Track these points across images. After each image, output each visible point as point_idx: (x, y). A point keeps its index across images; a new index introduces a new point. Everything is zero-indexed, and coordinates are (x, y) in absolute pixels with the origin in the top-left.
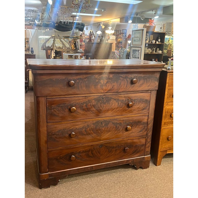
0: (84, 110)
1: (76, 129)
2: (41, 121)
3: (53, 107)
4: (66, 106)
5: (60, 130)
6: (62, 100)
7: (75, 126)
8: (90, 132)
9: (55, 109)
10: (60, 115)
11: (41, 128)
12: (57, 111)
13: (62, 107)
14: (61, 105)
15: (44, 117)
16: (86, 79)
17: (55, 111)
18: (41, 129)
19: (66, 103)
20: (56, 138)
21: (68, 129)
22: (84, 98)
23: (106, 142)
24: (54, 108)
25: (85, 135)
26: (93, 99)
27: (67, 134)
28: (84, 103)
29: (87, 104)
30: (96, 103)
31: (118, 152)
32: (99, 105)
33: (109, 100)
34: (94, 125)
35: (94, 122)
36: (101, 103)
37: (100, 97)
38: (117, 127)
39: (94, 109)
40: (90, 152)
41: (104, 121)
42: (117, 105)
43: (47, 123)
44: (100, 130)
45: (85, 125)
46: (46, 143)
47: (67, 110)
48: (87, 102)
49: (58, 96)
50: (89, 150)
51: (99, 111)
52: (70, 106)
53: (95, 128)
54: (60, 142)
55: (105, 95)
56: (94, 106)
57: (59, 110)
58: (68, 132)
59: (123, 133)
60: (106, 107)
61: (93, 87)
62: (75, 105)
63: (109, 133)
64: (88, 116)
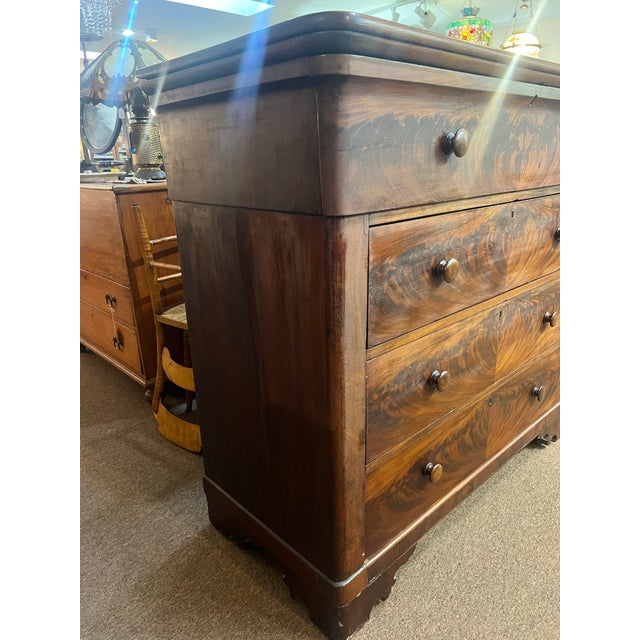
0: (468, 268)
1: (445, 353)
3: (388, 270)
4: (424, 258)
5: (402, 372)
6: (416, 229)
7: (442, 345)
8: (474, 358)
9: (393, 279)
10: (408, 302)
12: (400, 284)
13: (413, 262)
14: (411, 257)
17: (394, 288)
19: (424, 246)
20: (391, 407)
21: (424, 360)
22: (471, 213)
23: (503, 382)
24: (391, 272)
25: (463, 371)
26: (491, 221)
27: (421, 381)
28: (471, 237)
29: (477, 241)
30: (498, 237)
31: (521, 406)
32: (503, 243)
33: (524, 220)
34: (484, 327)
35: (486, 316)
36: (507, 234)
37: (506, 210)
38: (528, 322)
39: (491, 262)
40: (468, 434)
41: (507, 305)
42: (536, 238)
43: (367, 348)
44: (495, 341)
45: (465, 333)
46: (361, 443)
47: (427, 275)
48: (477, 234)
49: (404, 213)
50: (467, 426)
51: (501, 269)
52: (436, 254)
53: (487, 337)
54: (402, 421)
55: (517, 200)
56: (491, 248)
57: (404, 282)
58: (423, 371)
59: (536, 338)
60: (516, 247)
61: (500, 165)
62: (449, 250)
63: (512, 348)
64: (476, 294)
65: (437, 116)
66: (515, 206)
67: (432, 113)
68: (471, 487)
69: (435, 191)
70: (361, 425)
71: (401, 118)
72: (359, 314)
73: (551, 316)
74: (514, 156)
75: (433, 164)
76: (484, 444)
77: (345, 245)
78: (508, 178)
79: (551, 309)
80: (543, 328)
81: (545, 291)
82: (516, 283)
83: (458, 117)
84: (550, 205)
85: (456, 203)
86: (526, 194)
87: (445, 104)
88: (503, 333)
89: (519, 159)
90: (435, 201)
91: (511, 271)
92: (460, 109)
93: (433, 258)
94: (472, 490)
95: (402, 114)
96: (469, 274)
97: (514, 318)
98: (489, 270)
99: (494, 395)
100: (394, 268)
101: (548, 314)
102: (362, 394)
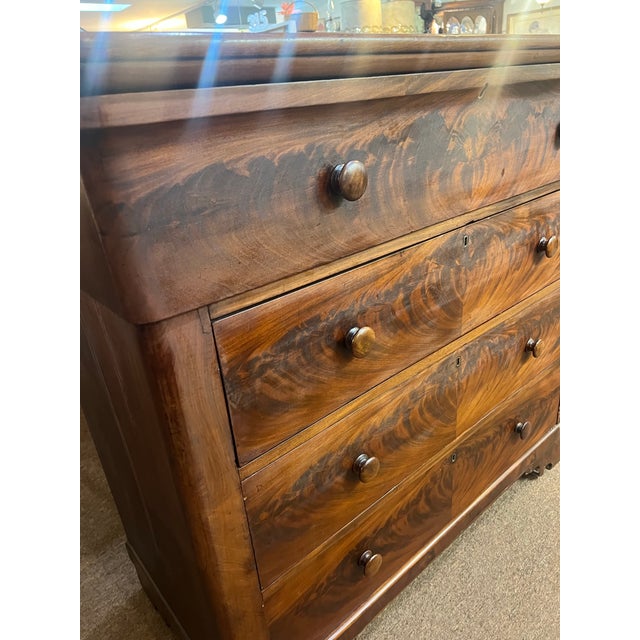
0: (398, 325)
1: (374, 430)
2: (205, 474)
3: (258, 365)
4: (321, 333)
5: (307, 474)
6: (301, 302)
7: (367, 423)
8: (422, 422)
9: (270, 372)
10: (302, 393)
11: (207, 511)
12: (284, 376)
13: (303, 343)
14: (298, 338)
15: (218, 440)
16: (408, 140)
17: (273, 383)
18: (210, 518)
19: (317, 319)
20: (293, 518)
21: (341, 448)
22: (396, 258)
23: (469, 433)
24: (264, 367)
25: (405, 441)
26: (430, 259)
27: (338, 474)
28: (397, 287)
29: (408, 289)
30: (444, 274)
31: (499, 449)
32: (453, 280)
33: (486, 244)
34: (433, 383)
35: (435, 370)
36: (458, 269)
37: (454, 239)
38: (502, 358)
39: (435, 307)
40: (422, 502)
41: (467, 348)
42: (506, 260)
43: (238, 466)
44: (452, 393)
45: (403, 399)
46: (249, 572)
47: (329, 352)
48: (408, 280)
49: (273, 288)
50: (420, 495)
51: (454, 310)
52: (340, 323)
53: (439, 394)
54: (314, 526)
55: (473, 222)
56: (435, 291)
57: (291, 371)
58: (341, 462)
59: (515, 372)
60: (474, 280)
61: (435, 187)
62: (363, 313)
63: (480, 393)
64: (415, 351)
65: (310, 148)
66: (470, 231)
67: (300, 146)
68: (432, 555)
69: (326, 247)
70: (244, 553)
71: (241, 165)
72: (215, 432)
73: (534, 345)
74: (459, 169)
75: (315, 215)
76: (448, 504)
77: (170, 356)
78: (451, 201)
79: (535, 334)
80: (524, 359)
81: (525, 318)
82: (479, 320)
83: (350, 141)
84: (526, 215)
85: (366, 253)
86: (486, 212)
87: (322, 128)
88: (463, 381)
89: (467, 172)
90: (326, 260)
91: (471, 309)
92: (351, 129)
93: (337, 330)
94: (433, 558)
95: (241, 158)
96: (399, 332)
97: (480, 360)
98: (435, 317)
99: (457, 451)
100: (268, 360)
101: (531, 341)
102: (240, 519)
